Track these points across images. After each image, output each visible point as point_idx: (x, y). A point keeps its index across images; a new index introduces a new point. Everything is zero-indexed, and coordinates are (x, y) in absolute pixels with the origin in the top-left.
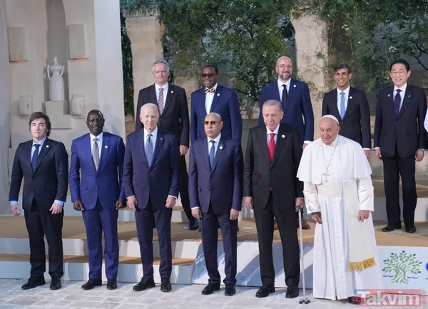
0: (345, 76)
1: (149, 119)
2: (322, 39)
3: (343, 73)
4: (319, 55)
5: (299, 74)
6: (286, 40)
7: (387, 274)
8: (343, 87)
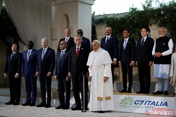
0: (126, 34)
1: (44, 43)
7: (121, 105)
8: (126, 38)
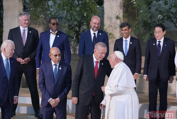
2: (119, 8)
3: (125, 30)
4: (118, 17)
5: (105, 28)
6: (98, 6)
